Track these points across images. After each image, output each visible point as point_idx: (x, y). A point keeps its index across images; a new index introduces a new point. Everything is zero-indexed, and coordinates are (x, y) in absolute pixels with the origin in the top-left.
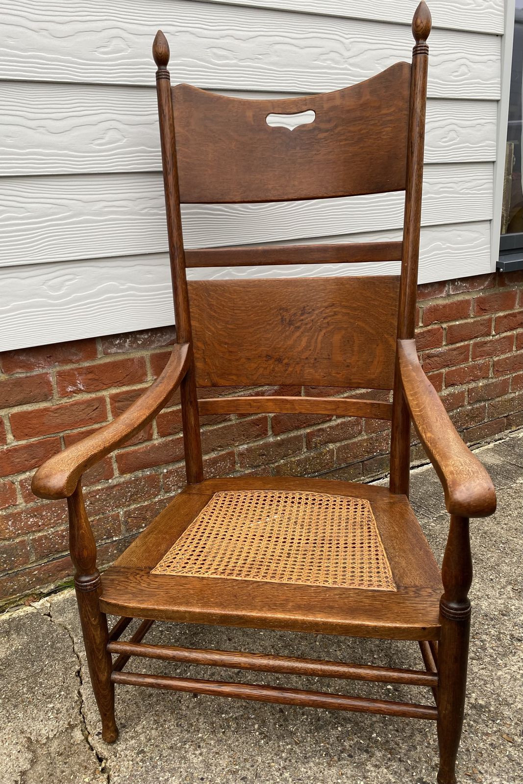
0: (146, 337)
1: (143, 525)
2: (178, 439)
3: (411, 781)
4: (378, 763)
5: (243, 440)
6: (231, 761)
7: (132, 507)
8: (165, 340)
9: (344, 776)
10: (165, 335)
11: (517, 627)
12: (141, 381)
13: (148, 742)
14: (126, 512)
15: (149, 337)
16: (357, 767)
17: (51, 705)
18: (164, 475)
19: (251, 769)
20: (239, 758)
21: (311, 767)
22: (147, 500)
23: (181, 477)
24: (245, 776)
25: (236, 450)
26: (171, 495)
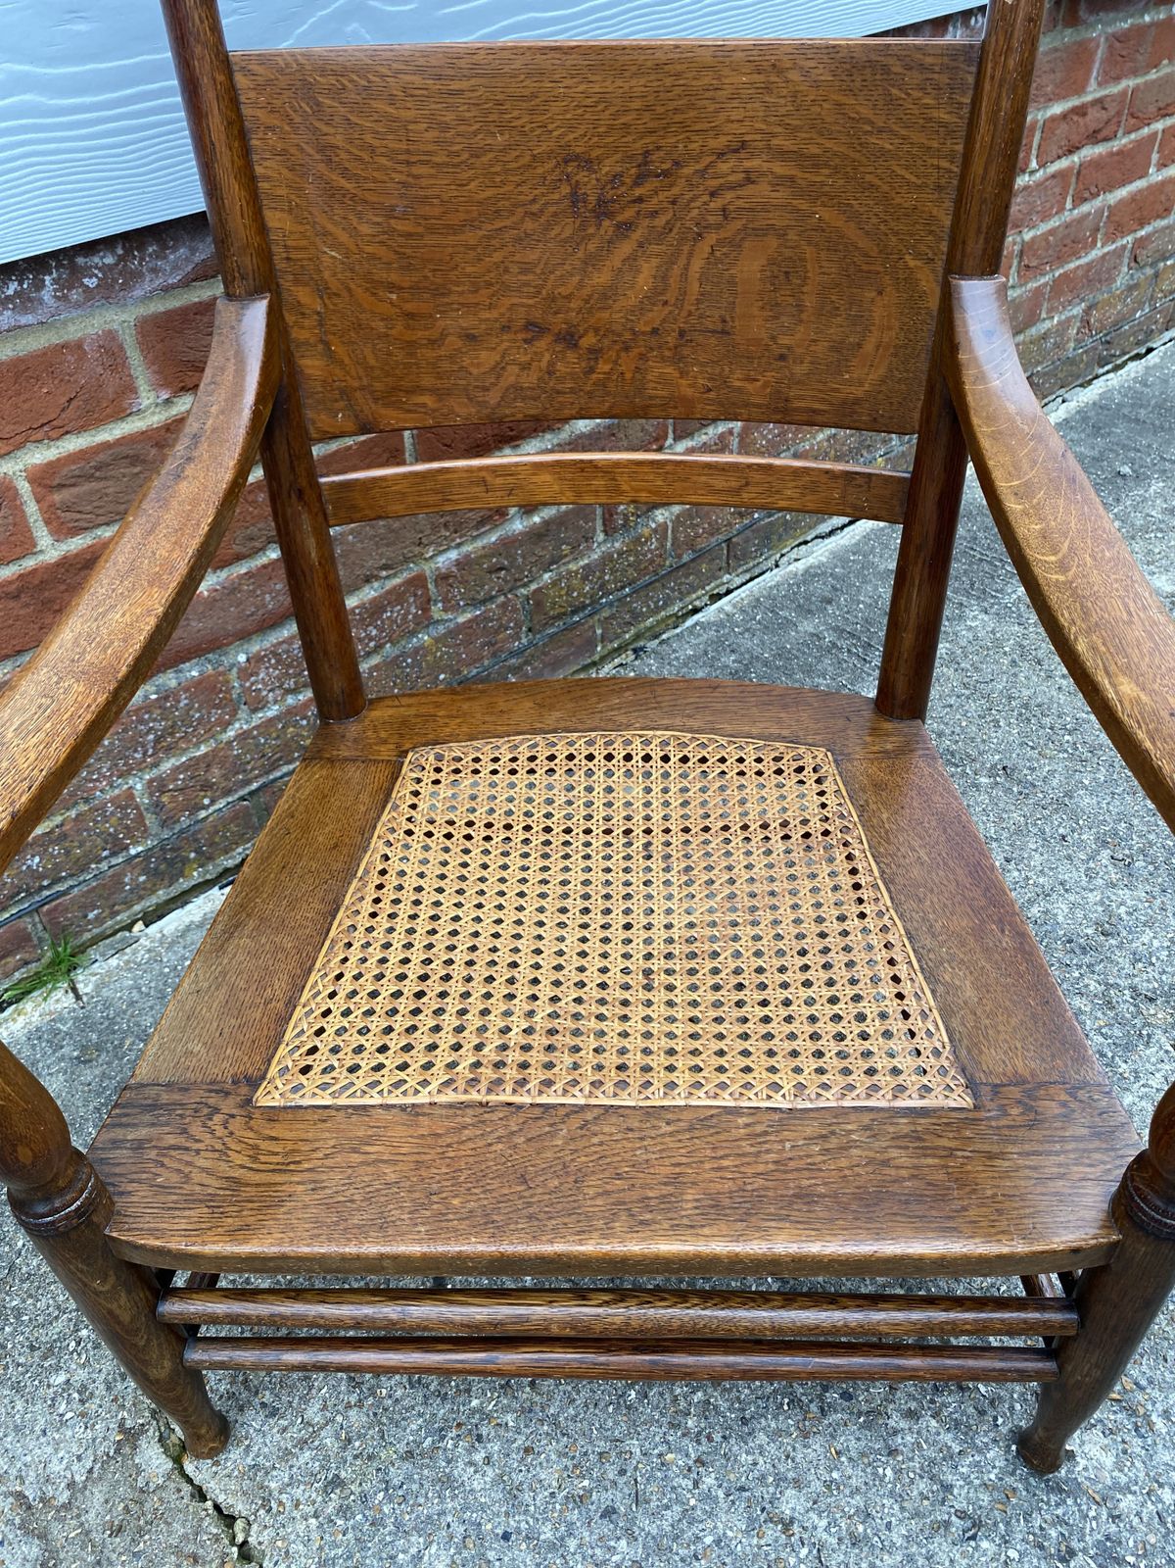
0: (109, 260)
1: (206, 801)
2: (264, 567)
3: (995, 1441)
4: (913, 1405)
5: (446, 538)
6: (566, 1468)
7: (167, 766)
8: (175, 268)
9: (843, 1459)
10: (175, 249)
11: (1140, 965)
12: (121, 414)
13: (344, 1449)
14: (151, 781)
15: (121, 259)
16: (867, 1426)
17: (61, 1378)
18: (241, 670)
19: (621, 1481)
20: (586, 1454)
21: (761, 1446)
22: (206, 741)
23: (290, 666)
24: (609, 1503)
25: (428, 569)
26: (270, 714)
